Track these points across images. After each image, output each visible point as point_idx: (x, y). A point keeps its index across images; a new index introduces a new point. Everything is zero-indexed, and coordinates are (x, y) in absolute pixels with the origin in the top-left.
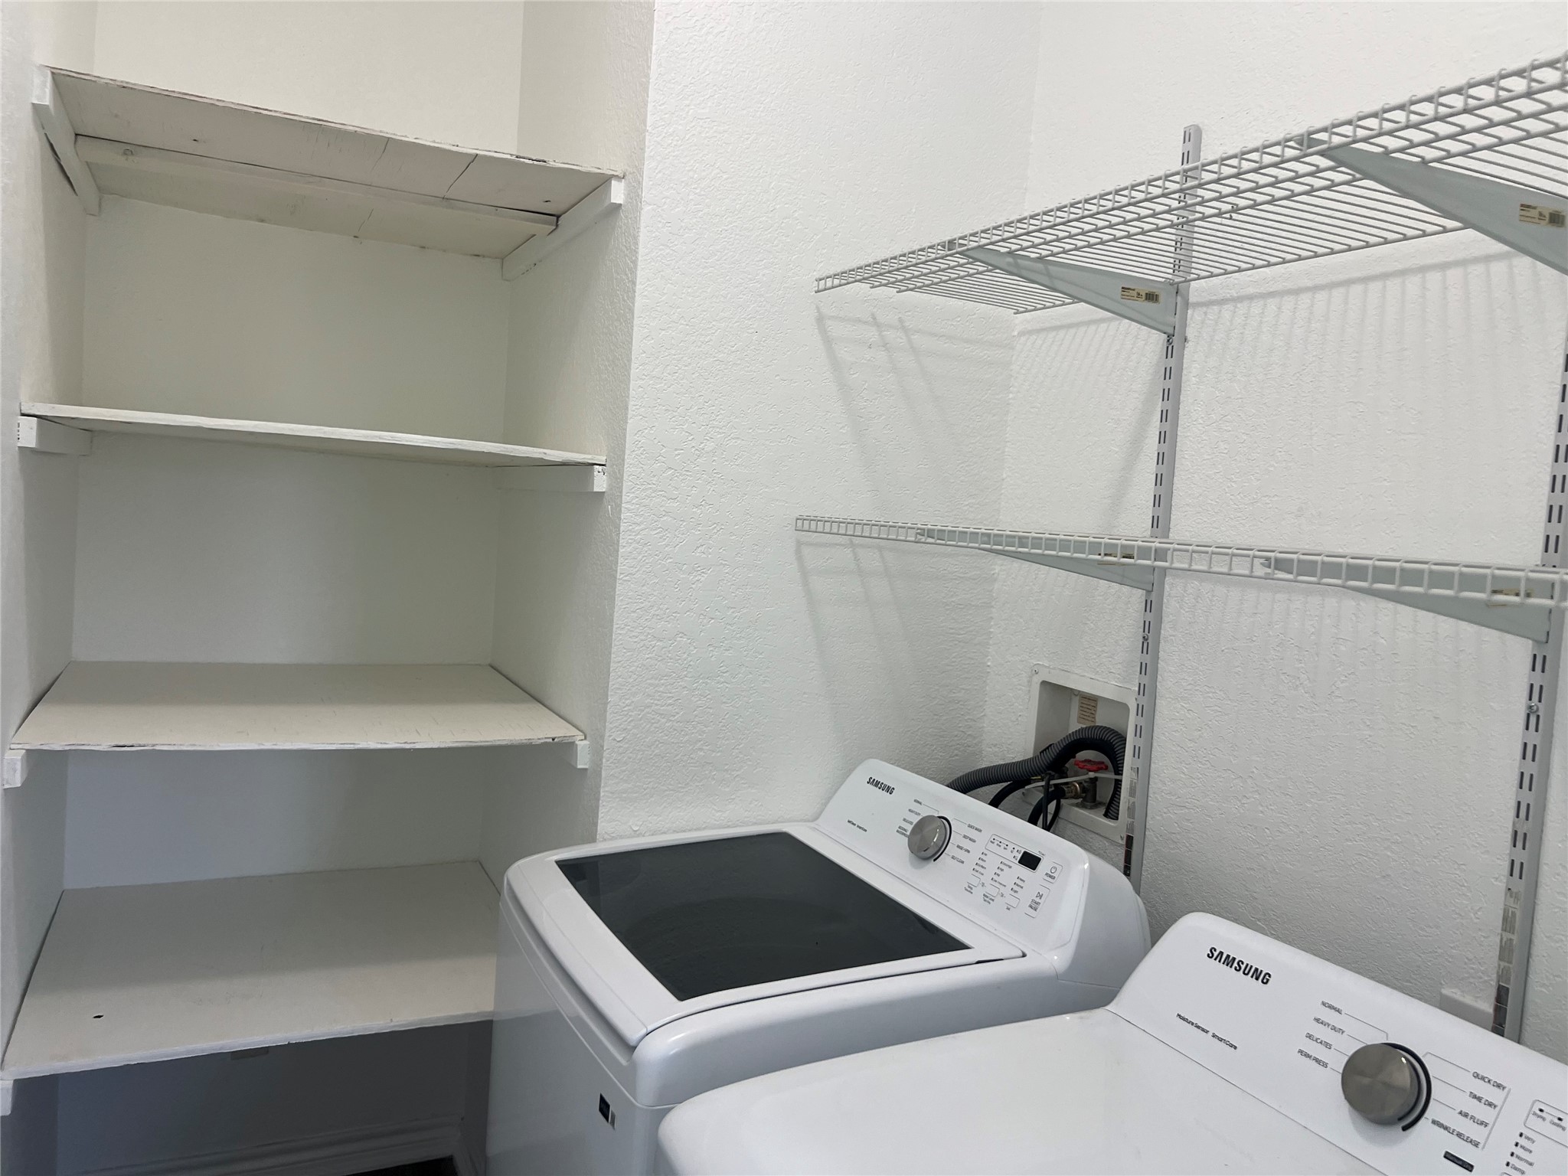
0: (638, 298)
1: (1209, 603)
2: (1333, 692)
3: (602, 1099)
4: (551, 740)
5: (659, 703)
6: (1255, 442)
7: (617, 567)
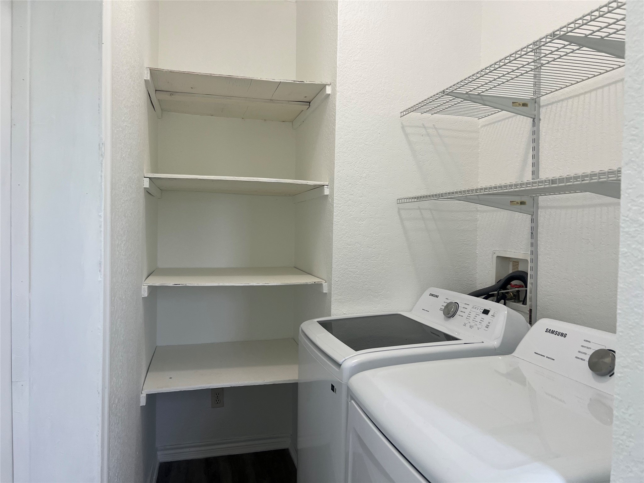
0: (336, 125)
1: (554, 216)
2: (601, 243)
3: (332, 385)
4: (314, 283)
5: (350, 268)
6: (567, 154)
7: (333, 220)
